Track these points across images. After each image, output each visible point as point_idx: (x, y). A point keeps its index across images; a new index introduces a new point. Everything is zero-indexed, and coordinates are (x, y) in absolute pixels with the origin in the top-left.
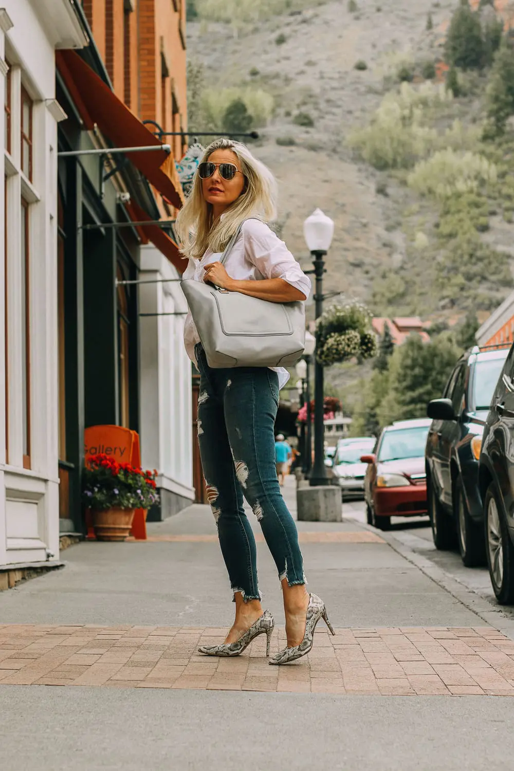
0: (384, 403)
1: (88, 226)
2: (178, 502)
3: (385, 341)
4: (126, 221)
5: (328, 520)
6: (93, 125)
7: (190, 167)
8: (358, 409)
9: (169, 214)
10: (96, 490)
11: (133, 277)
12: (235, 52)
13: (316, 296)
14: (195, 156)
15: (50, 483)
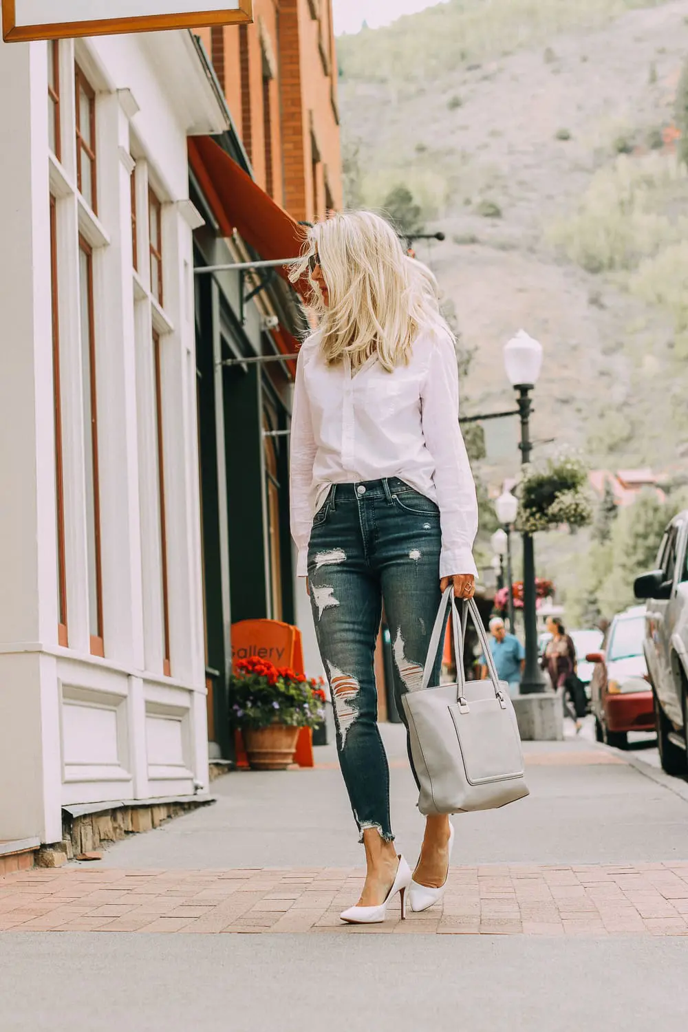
1: (229, 362)
3: (606, 502)
4: (274, 354)
5: (545, 738)
6: (233, 230)
8: (571, 593)
10: (249, 704)
11: (283, 425)
12: (394, 122)
13: (522, 446)
15: (195, 694)
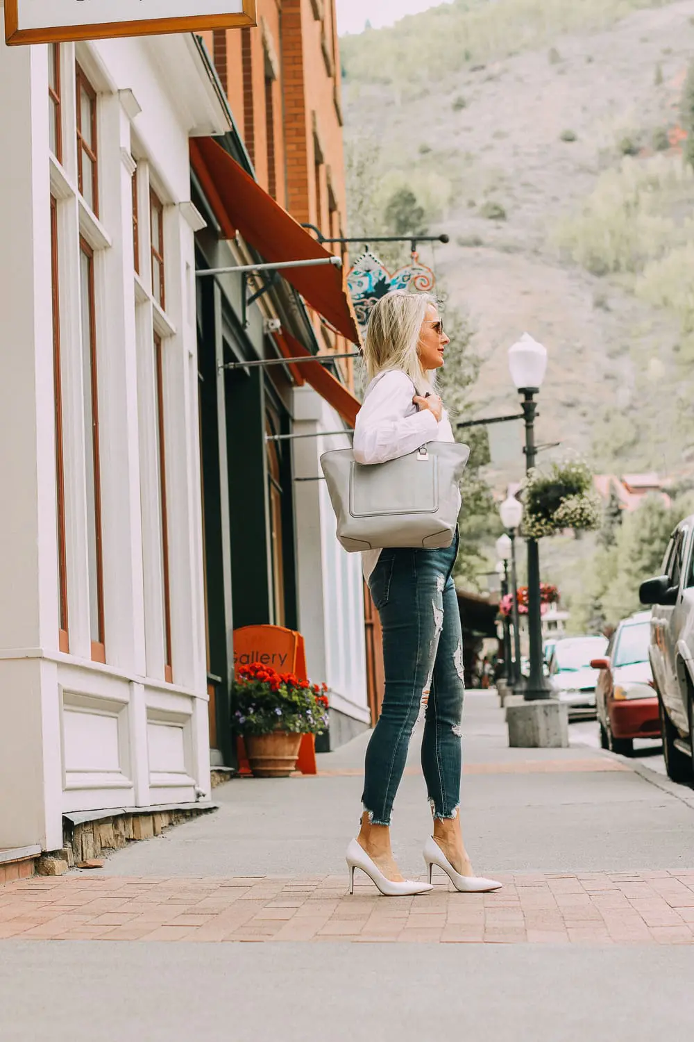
0: (613, 589)
1: (231, 365)
2: (349, 726)
3: (611, 506)
4: (277, 357)
5: (550, 745)
6: (235, 232)
7: (361, 284)
8: (576, 599)
9: (328, 345)
10: (252, 711)
11: (285, 429)
12: (397, 122)
13: (526, 450)
14: (367, 269)
15: (197, 700)
